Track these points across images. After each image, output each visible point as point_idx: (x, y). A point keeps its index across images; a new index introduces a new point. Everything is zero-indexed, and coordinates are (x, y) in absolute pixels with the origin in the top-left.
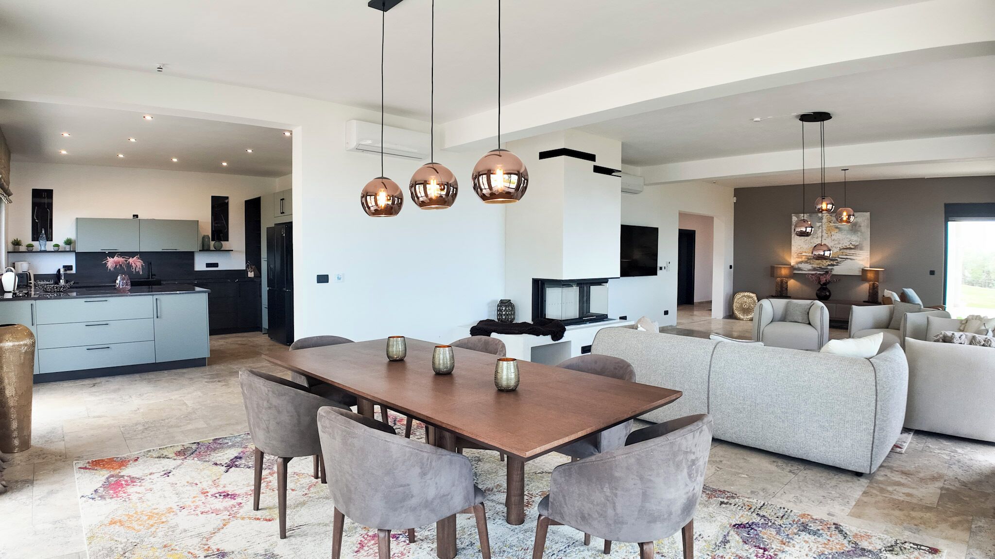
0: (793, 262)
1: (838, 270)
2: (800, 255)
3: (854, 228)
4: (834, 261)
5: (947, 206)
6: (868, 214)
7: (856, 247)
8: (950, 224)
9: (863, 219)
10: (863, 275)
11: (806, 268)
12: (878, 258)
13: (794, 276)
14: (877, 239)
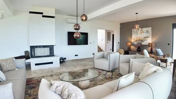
0: (132, 41)
1: (143, 43)
2: (134, 39)
3: (147, 32)
4: (142, 41)
5: (173, 24)
6: (151, 28)
7: (147, 37)
8: (174, 30)
9: (150, 29)
10: (149, 45)
11: (136, 43)
12: (154, 40)
13: (133, 45)
14: (153, 35)
